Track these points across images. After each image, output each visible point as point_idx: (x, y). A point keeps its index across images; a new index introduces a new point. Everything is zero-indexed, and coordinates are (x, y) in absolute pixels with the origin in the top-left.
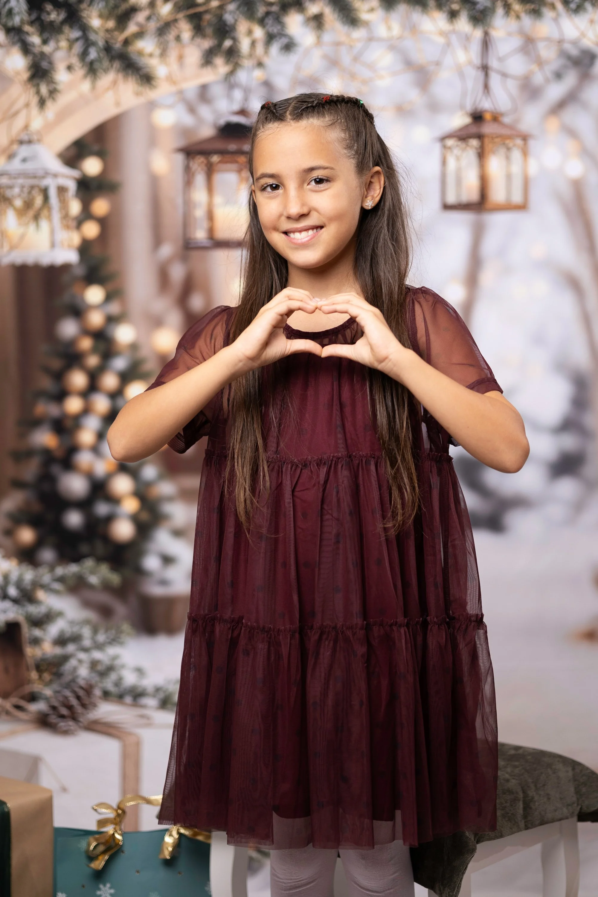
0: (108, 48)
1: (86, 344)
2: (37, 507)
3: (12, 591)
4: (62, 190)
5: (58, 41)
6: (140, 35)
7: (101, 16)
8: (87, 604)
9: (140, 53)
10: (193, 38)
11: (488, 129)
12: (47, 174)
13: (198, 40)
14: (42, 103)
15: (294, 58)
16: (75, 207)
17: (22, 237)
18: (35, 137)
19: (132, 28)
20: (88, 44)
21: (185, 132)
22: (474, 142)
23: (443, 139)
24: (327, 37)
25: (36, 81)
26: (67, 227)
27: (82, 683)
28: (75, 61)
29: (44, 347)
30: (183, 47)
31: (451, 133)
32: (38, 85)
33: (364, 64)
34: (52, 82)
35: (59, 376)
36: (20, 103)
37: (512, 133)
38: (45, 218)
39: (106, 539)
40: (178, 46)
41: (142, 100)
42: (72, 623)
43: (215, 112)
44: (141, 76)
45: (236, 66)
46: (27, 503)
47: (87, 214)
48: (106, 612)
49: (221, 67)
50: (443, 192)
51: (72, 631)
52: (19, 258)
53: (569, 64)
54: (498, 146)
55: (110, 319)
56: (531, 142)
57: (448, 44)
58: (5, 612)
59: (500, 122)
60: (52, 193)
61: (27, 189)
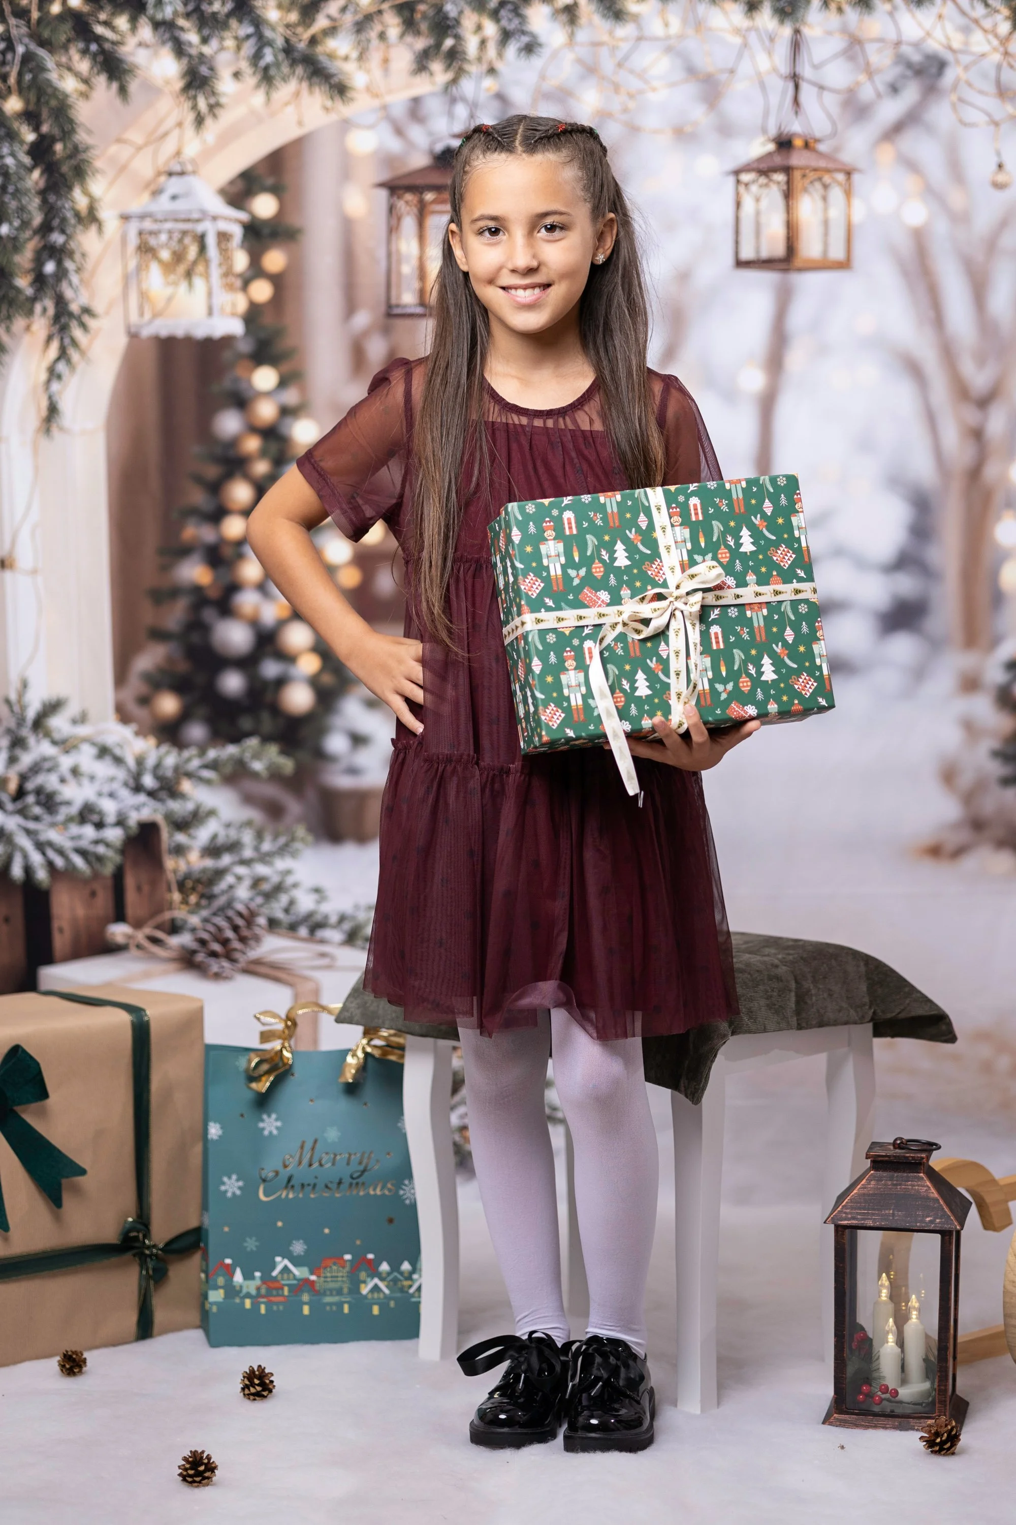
0: (288, 49)
1: (252, 444)
2: (183, 667)
3: (148, 781)
4: (223, 237)
5: (222, 39)
6: (331, 31)
7: (280, 6)
8: (248, 799)
9: (331, 56)
10: (402, 36)
11: (798, 159)
12: (204, 215)
13: (409, 39)
14: (199, 121)
15: (537, 62)
16: (241, 261)
17: (170, 299)
18: (189, 168)
19: (321, 22)
20: (262, 42)
21: (389, 160)
22: (780, 177)
23: (737, 173)
24: (582, 35)
25: (192, 92)
26: (230, 287)
27: (240, 907)
28: (244, 65)
29: (196, 449)
30: (388, 47)
31: (748, 165)
32: (195, 98)
33: (632, 72)
34: (214, 93)
35: (216, 488)
36: (171, 122)
37: (831, 166)
38: (201, 275)
39: (276, 710)
40: (382, 46)
41: (333, 117)
42: (228, 825)
43: (430, 134)
44: (332, 87)
45: (460, 73)
46: (170, 660)
47: (256, 270)
48: (274, 811)
49: (439, 73)
50: (737, 243)
51: (227, 836)
52: (164, 327)
53: (909, 73)
54: (812, 182)
55: (286, 412)
56: (856, 177)
57: (745, 45)
58: (138, 808)
59: (814, 150)
60: (211, 241)
61: (176, 236)
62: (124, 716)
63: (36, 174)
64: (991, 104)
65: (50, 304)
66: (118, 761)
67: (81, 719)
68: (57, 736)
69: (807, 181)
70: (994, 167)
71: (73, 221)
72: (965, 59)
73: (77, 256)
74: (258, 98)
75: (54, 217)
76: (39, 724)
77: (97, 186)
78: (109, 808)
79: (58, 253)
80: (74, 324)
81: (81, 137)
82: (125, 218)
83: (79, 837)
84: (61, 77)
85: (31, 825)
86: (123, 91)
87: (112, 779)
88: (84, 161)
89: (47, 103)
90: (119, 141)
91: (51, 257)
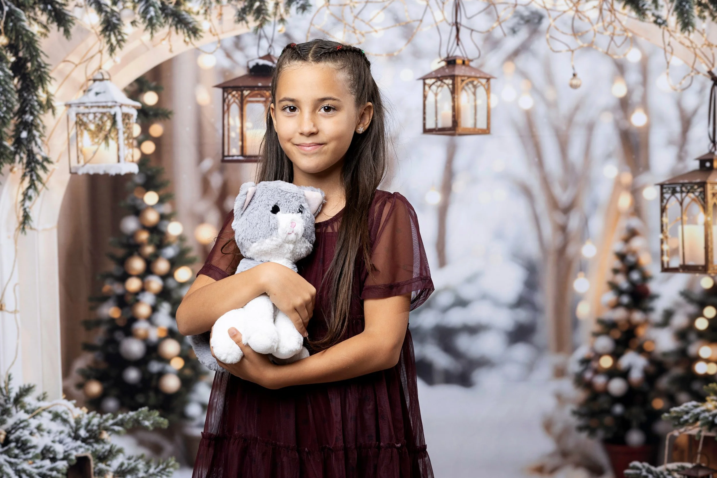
0: (164, 8)
1: (144, 236)
2: (103, 366)
3: (83, 433)
4: (126, 116)
5: (125, 2)
8: (141, 443)
9: (188, 12)
11: (459, 71)
12: (115, 104)
13: (234, 2)
14: (112, 49)
15: (308, 15)
16: (137, 130)
17: (95, 153)
18: (106, 77)
20: (148, 4)
21: (223, 72)
22: (449, 81)
23: (424, 79)
25: (107, 33)
26: (131, 146)
28: (138, 17)
29: (111, 239)
30: (222, 6)
31: (431, 73)
32: (109, 36)
33: (363, 21)
34: (120, 33)
35: (123, 262)
36: (96, 49)
37: (478, 75)
38: (113, 139)
39: (158, 390)
40: (218, 7)
41: (190, 47)
42: (129, 459)
43: (247, 57)
44: (189, 30)
45: (264, 21)
46: (96, 362)
47: (146, 135)
48: (157, 449)
49: (252, 22)
50: (424, 119)
51: (129, 464)
52: (92, 169)
53: (522, 22)
54: (467, 84)
55: (163, 217)
56: (492, 81)
57: (428, 5)
58: (76, 449)
59: (468, 66)
60: (119, 118)
61: (99, 116)
62: (68, 395)
63: (16, 80)
64: (569, 39)
65: (24, 156)
66: (65, 421)
67: (43, 398)
68: (28, 407)
69: (464, 83)
70: (571, 76)
71: (38, 108)
72: (554, 14)
73: (41, 129)
74: (147, 36)
75: (27, 106)
76: (17, 401)
77: (52, 87)
78: (59, 449)
79: (29, 126)
80: (38, 167)
81: (43, 59)
82: (69, 106)
83: (41, 467)
84: (30, 24)
85: (13, 460)
86: (67, 32)
87: (61, 432)
88: (45, 72)
89: (22, 39)
90: (65, 61)
91: (24, 129)
